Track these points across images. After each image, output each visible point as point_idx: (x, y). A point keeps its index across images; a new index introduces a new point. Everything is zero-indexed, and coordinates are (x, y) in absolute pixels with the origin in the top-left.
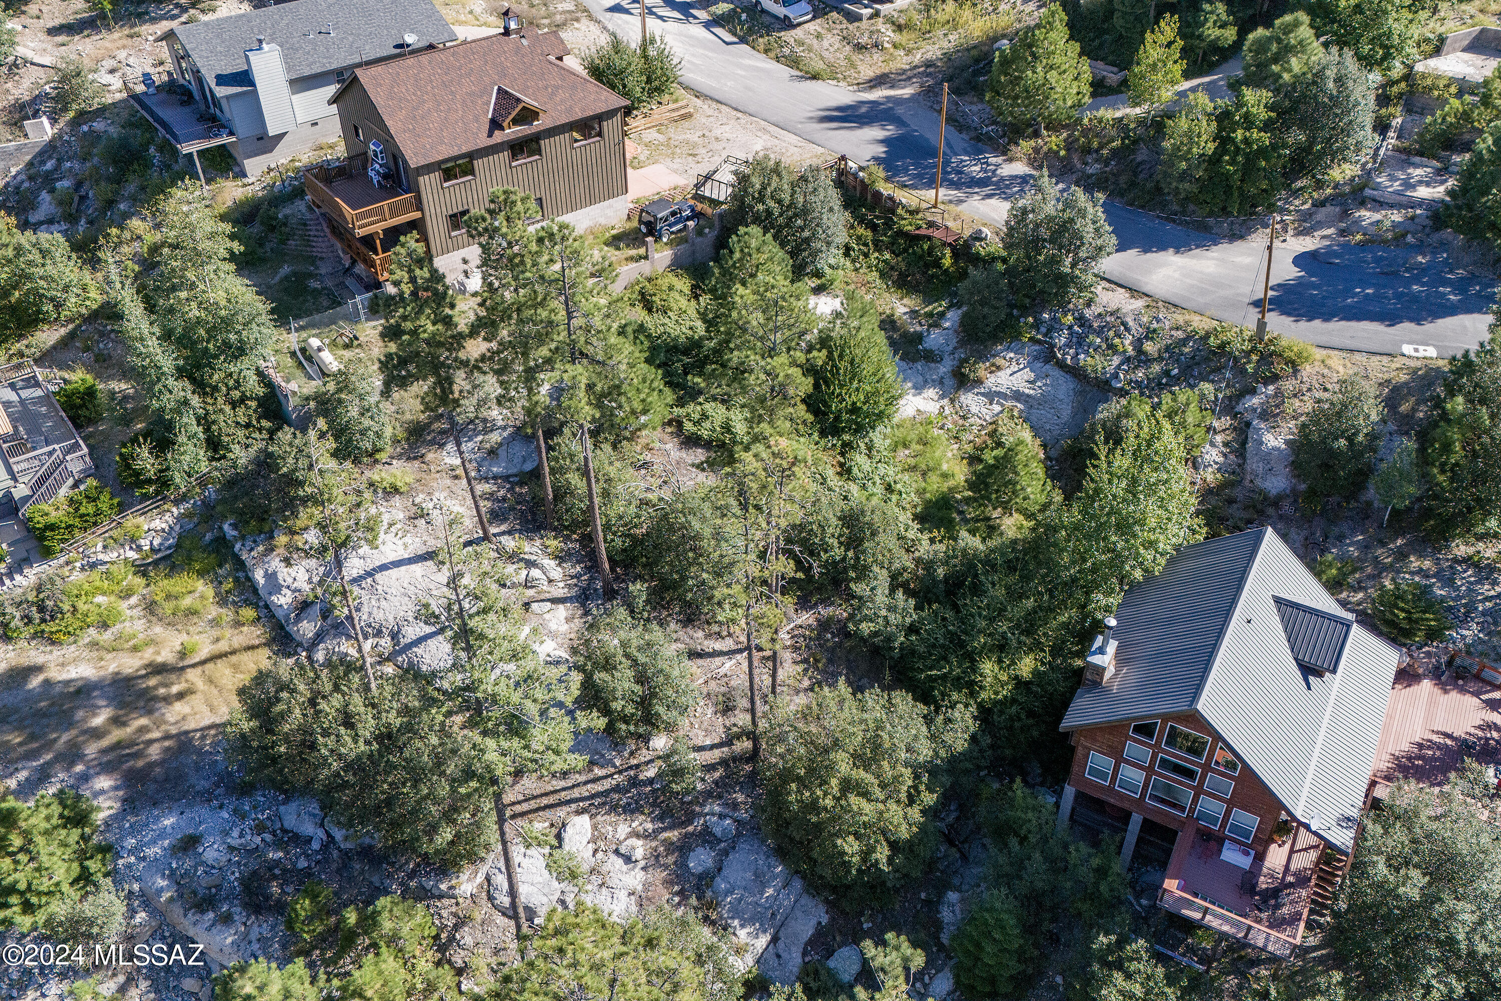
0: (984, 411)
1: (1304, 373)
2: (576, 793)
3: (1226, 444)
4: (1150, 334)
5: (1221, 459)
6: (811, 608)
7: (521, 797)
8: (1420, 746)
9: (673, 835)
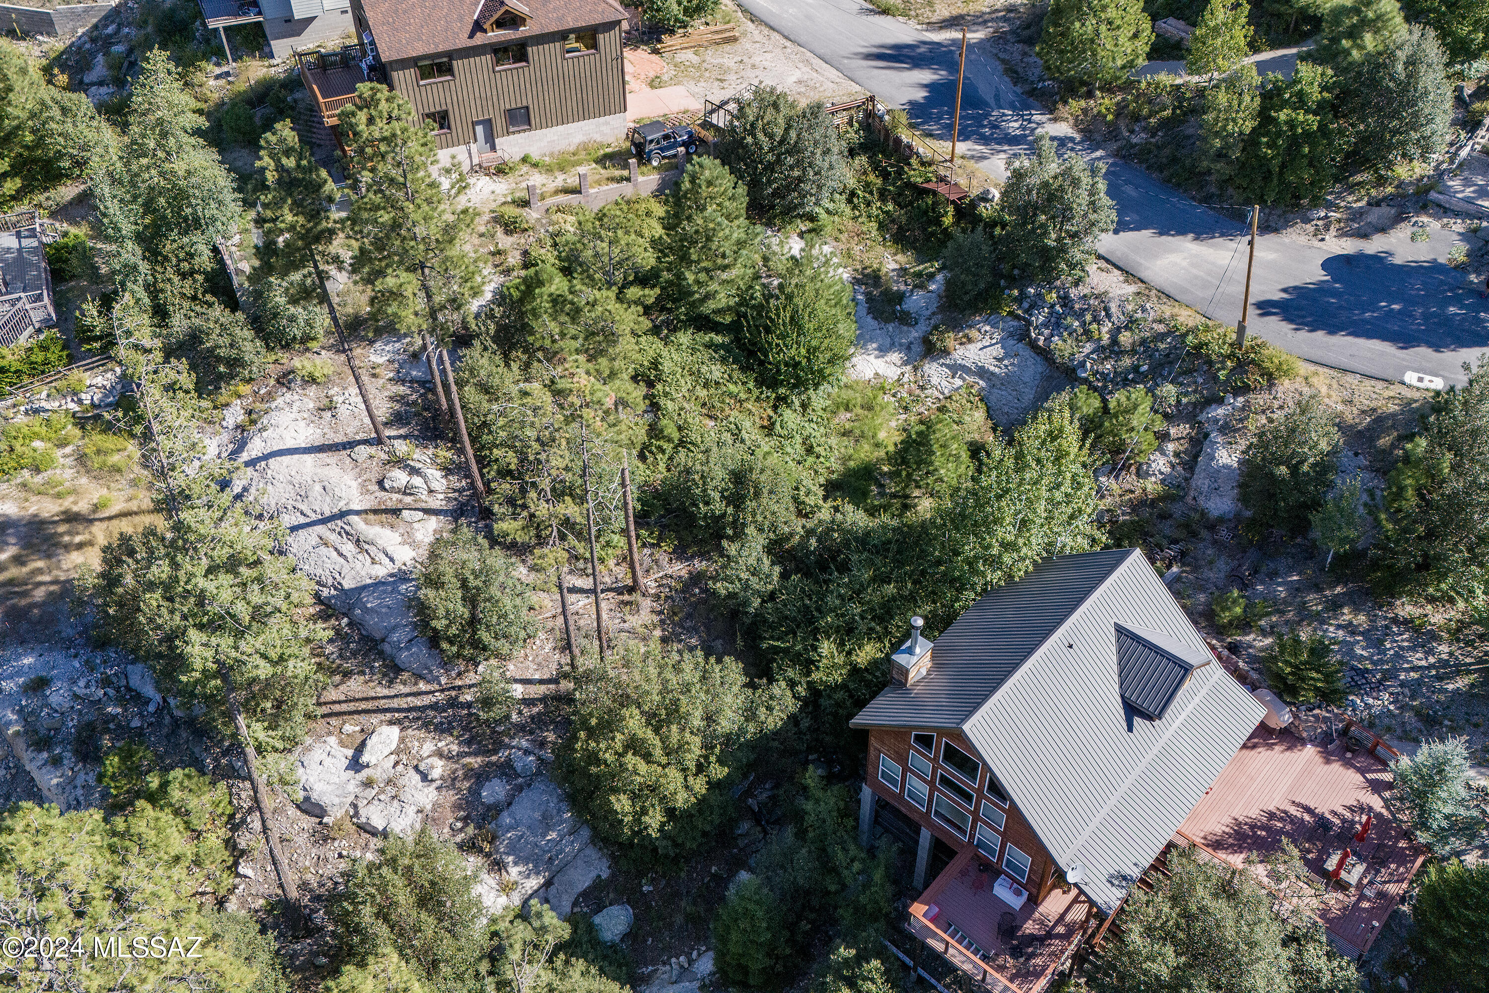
0: (944, 383)
1: (1280, 389)
2: (395, 703)
3: (1177, 454)
4: (1131, 323)
5: (1167, 470)
6: (687, 560)
7: (343, 698)
8: (1271, 816)
9: (475, 762)
